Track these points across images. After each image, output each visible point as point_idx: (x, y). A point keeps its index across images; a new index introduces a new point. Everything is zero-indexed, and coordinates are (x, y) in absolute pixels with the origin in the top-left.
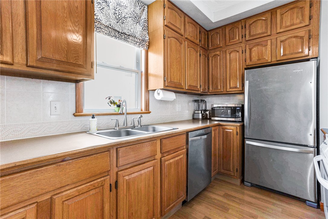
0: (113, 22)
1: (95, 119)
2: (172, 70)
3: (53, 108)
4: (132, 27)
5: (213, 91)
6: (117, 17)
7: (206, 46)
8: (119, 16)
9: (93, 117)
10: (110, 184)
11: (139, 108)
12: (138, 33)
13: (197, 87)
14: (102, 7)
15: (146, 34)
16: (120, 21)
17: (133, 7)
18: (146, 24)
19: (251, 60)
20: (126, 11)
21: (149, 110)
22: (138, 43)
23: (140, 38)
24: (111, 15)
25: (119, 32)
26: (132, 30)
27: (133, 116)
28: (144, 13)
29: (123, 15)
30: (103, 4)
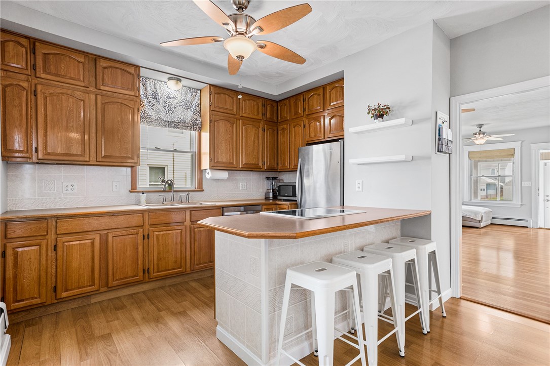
0: (163, 114)
1: (145, 195)
2: (219, 151)
3: (114, 186)
4: (183, 114)
5: (281, 168)
6: (167, 109)
7: (275, 118)
8: (169, 108)
9: (143, 193)
10: (144, 235)
11: (193, 186)
12: (189, 119)
13: (259, 164)
14: (152, 104)
15: (198, 117)
16: (170, 112)
17: (183, 95)
18: (198, 108)
19: (309, 136)
20: (176, 101)
21: (202, 189)
22: (189, 128)
23: (191, 122)
24: (160, 108)
25: (169, 122)
26: (182, 118)
27: (181, 194)
28: (196, 98)
29: (173, 106)
30: (154, 101)
